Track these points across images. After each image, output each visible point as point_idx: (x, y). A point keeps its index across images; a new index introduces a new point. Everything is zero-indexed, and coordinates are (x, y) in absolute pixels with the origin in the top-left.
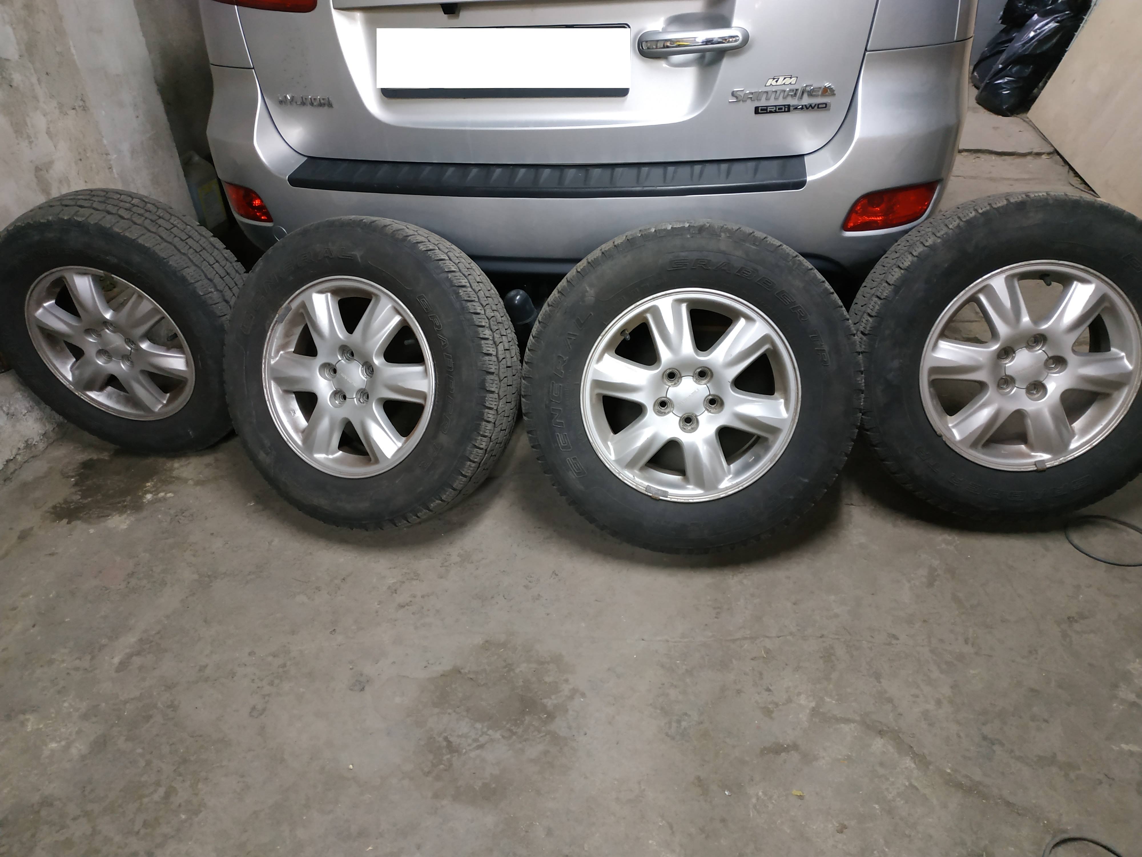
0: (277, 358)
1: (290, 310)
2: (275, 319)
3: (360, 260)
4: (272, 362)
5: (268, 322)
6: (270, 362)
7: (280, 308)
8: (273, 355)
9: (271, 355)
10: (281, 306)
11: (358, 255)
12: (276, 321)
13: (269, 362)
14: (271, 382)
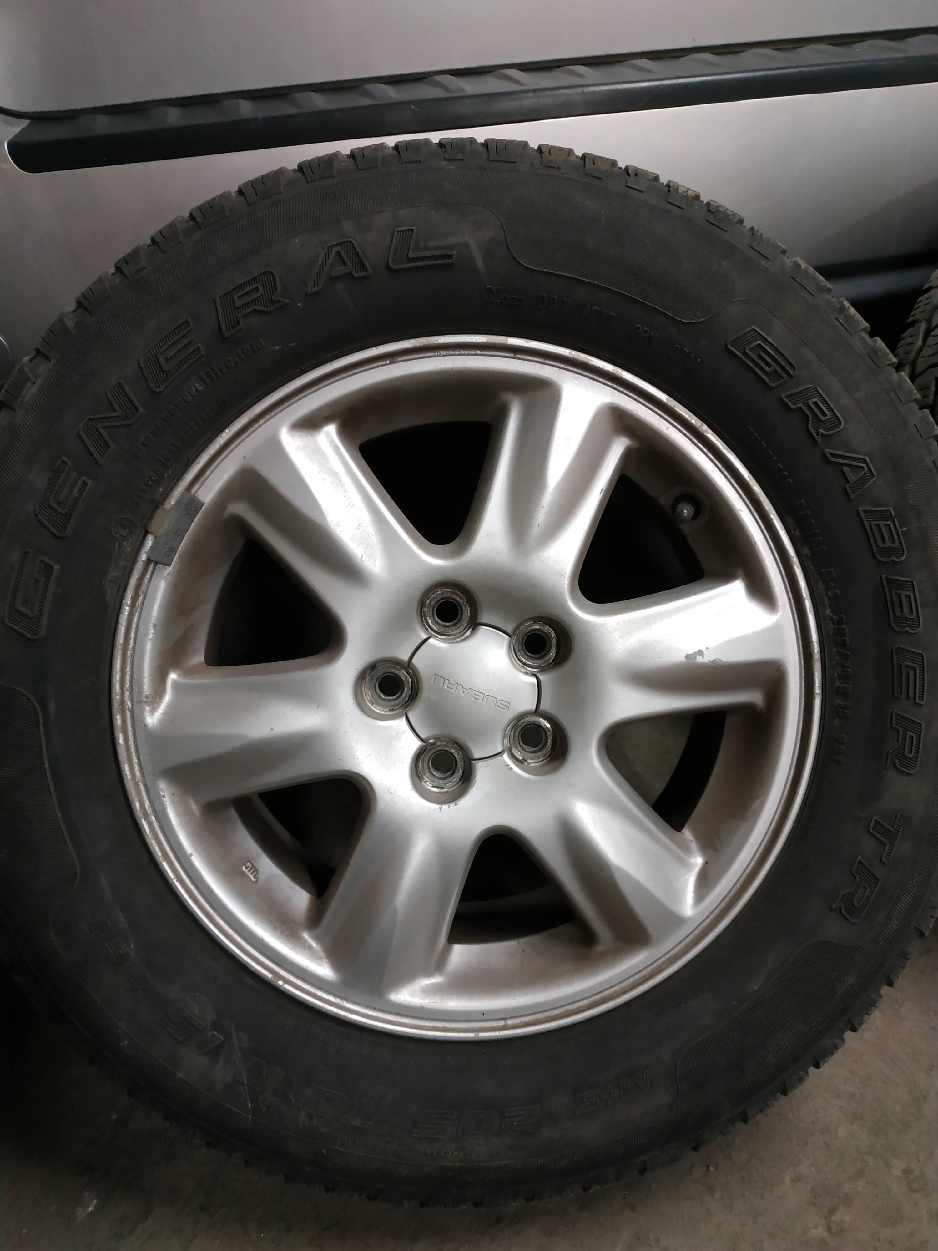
0: (167, 698)
1: (197, 512)
2: (143, 557)
3: (480, 264)
4: (153, 719)
5: (114, 574)
6: (143, 719)
7: (159, 511)
8: (147, 689)
9: (141, 692)
10: (157, 504)
11: (473, 244)
12: (149, 561)
13: (137, 721)
14: (158, 790)
